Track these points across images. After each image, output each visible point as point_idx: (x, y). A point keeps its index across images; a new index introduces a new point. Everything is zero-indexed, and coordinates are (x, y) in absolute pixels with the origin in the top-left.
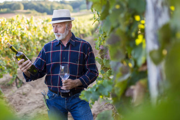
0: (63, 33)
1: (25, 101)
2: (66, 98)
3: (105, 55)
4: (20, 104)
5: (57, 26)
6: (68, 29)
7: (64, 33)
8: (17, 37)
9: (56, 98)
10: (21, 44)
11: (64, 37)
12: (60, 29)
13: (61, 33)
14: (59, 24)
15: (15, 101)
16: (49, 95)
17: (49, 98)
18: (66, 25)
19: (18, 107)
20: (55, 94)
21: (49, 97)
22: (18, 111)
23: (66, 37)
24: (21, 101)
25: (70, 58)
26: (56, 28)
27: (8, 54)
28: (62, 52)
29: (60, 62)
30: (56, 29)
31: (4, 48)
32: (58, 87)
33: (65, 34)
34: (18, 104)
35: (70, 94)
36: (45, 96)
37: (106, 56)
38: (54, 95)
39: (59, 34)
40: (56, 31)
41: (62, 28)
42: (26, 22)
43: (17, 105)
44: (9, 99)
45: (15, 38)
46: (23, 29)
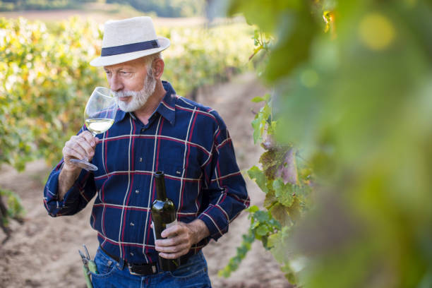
0: (139, 90)
1: (77, 232)
2: (143, 278)
3: (281, 167)
4: (63, 240)
5: (118, 72)
6: (153, 76)
7: (142, 91)
8: (71, 72)
9: (115, 274)
10: (79, 88)
11: (143, 102)
12: (129, 81)
13: (133, 89)
14: (125, 67)
15: (52, 231)
16: (98, 262)
17: (98, 272)
18: (148, 67)
19: (55, 247)
20: (114, 261)
21: (96, 267)
22: (55, 257)
23: (149, 100)
24: (66, 230)
25: (159, 160)
26: (116, 77)
27: (44, 112)
28: (136, 140)
29: (129, 172)
30: (117, 81)
31: (33, 96)
32: (120, 243)
33: (146, 91)
34: (58, 240)
35: (154, 269)
36: (86, 263)
37: (283, 173)
38: (110, 262)
39: (129, 93)
40: (120, 87)
41: (137, 75)
42: (97, 35)
43: (54, 242)
44: (37, 224)
45: (65, 73)
46: (85, 53)
